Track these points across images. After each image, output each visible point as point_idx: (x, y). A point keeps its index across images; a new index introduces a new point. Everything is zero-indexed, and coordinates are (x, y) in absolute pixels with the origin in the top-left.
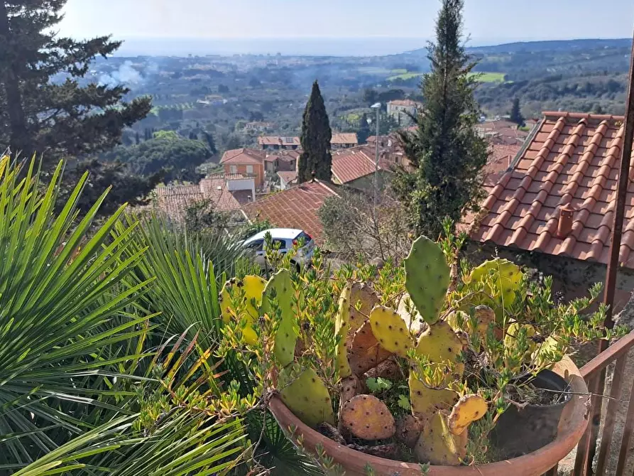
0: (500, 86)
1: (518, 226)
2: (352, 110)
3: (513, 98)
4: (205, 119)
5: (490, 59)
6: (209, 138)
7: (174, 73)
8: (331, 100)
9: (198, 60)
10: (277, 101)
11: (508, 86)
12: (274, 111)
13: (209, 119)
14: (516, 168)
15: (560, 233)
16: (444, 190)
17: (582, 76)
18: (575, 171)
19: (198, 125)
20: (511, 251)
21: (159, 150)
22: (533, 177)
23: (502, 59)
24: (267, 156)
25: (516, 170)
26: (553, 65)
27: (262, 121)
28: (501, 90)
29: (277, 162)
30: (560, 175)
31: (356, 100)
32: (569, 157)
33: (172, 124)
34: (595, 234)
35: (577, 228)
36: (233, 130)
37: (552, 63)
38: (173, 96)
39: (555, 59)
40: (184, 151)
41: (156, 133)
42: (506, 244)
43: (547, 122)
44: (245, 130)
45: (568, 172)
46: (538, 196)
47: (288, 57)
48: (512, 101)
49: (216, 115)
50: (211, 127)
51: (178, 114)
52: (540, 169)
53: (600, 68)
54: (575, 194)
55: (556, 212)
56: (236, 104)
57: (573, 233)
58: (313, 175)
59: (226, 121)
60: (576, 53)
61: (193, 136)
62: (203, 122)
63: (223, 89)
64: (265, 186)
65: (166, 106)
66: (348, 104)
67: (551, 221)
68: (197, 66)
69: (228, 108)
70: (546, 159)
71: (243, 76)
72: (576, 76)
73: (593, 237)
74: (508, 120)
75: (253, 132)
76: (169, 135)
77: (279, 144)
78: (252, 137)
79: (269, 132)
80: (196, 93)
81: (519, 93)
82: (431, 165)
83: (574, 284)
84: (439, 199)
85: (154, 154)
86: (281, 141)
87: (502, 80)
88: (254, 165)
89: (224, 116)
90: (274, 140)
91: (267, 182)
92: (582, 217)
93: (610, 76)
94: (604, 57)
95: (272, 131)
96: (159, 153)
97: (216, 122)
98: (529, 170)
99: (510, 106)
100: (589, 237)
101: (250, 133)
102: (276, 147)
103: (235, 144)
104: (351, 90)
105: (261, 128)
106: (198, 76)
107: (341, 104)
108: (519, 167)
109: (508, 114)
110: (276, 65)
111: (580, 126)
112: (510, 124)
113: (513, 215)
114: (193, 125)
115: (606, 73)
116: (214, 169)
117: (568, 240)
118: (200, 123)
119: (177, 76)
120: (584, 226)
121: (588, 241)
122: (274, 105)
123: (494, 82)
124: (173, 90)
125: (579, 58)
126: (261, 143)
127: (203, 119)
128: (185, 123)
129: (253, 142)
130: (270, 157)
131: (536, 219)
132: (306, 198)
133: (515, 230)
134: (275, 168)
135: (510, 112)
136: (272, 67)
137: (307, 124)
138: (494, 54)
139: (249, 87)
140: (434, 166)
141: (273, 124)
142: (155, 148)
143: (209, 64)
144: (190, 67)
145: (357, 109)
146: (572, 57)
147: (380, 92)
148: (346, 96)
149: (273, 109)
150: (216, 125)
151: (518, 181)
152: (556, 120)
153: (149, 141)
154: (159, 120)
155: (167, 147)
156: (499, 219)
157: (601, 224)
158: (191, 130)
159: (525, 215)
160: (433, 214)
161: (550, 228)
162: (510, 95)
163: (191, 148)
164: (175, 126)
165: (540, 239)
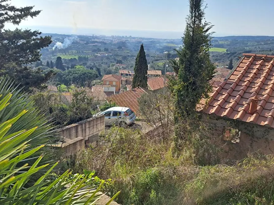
0: (224, 54)
1: (229, 106)
2: (160, 61)
3: (230, 59)
4: (98, 62)
5: (220, 42)
6: (98, 70)
7: (85, 42)
8: (151, 57)
9: (96, 37)
10: (129, 56)
11: (228, 54)
12: (127, 60)
13: (99, 62)
14: (229, 79)
15: (251, 111)
16: (190, 85)
17: (260, 51)
18: (259, 81)
19: (94, 64)
20: (224, 119)
21: (76, 73)
22: (237, 83)
23: (226, 43)
24: (122, 78)
25: (229, 80)
26: (248, 46)
27: (122, 64)
28: (225, 56)
29: (126, 81)
30: (251, 83)
31: (162, 57)
32: (256, 75)
33: (83, 63)
34: (269, 113)
35: (260, 109)
36: (109, 67)
37: (247, 45)
38: (85, 51)
39: (249, 44)
40: (86, 74)
41: (76, 66)
42: (222, 116)
43: (245, 58)
44: (114, 67)
45: (255, 82)
46: (239, 93)
47: (134, 38)
48: (229, 60)
49: (102, 60)
50: (100, 65)
51: (86, 59)
52: (241, 80)
53: (268, 48)
54: (259, 92)
55: (248, 101)
56: (111, 56)
57: (257, 111)
58: (139, 85)
59: (107, 63)
60: (258, 42)
61: (91, 68)
62: (97, 63)
63: (106, 50)
64: (121, 90)
65: (82, 56)
66: (159, 59)
67: (246, 105)
68: (96, 40)
69: (108, 58)
70: (244, 75)
71: (115, 45)
72: (257, 51)
73: (268, 114)
74: (227, 68)
75: (117, 68)
76: (81, 67)
77: (128, 73)
78: (117, 70)
79: (124, 68)
80: (94, 51)
81: (232, 57)
82: (184, 72)
83: (257, 138)
84: (188, 89)
85: (74, 75)
86: (129, 72)
87: (225, 51)
88: (116, 82)
89: (106, 61)
90: (126, 72)
91: (121, 89)
92: (262, 104)
93: (272, 52)
94: (270, 44)
95: (126, 68)
96: (76, 75)
97: (102, 63)
98: (236, 80)
99: (228, 62)
100: (266, 114)
101: (116, 69)
102: (127, 75)
103: (109, 73)
104: (160, 53)
105: (121, 67)
106: (96, 44)
107: (156, 58)
108: (230, 79)
109: (227, 66)
110: (129, 41)
111: (262, 60)
112: (228, 70)
113: (226, 101)
114: (92, 64)
115: (270, 51)
116: (99, 82)
117: (255, 115)
118: (95, 63)
119: (87, 43)
120: (263, 108)
121: (265, 116)
122: (127, 57)
123: (222, 52)
124: (85, 49)
125: (259, 44)
126: (120, 73)
127: (97, 62)
128: (89, 63)
129: (117, 72)
130: (124, 79)
131: (238, 104)
132: (134, 95)
133: (227, 109)
134: (126, 83)
135: (228, 65)
136: (127, 42)
137: (137, 63)
138: (222, 40)
139: (117, 50)
140: (186, 73)
141: (126, 65)
142: (75, 72)
143: (101, 39)
144: (93, 40)
145: (162, 61)
146: (256, 43)
147: (173, 54)
148: (158, 55)
149: (127, 59)
150: (102, 64)
151: (230, 85)
152: (250, 58)
153: (73, 69)
154: (78, 61)
155: (79, 72)
156: (219, 103)
157: (272, 108)
158: (91, 66)
159: (232, 102)
160: (184, 97)
161: (245, 108)
162: (228, 58)
163: (90, 73)
164: (84, 64)
165: (240, 114)
